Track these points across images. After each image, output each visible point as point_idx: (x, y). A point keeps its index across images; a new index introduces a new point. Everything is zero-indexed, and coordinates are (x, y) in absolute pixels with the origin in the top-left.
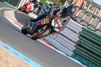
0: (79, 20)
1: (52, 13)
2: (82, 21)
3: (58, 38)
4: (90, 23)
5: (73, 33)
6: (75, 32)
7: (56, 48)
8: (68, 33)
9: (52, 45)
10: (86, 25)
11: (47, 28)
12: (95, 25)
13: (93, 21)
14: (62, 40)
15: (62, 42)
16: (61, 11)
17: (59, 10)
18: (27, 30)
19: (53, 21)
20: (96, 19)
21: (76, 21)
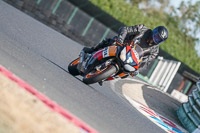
1: (122, 37)
11: (113, 64)
19: (124, 51)
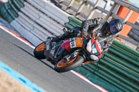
0: (64, 7)
1: (85, 30)
2: (69, 8)
3: (35, 30)
4: (79, 11)
5: (56, 24)
6: (58, 23)
7: (31, 43)
8: (48, 24)
9: (26, 40)
10: (75, 13)
12: (87, 14)
13: (84, 9)
14: (41, 33)
15: (40, 35)
16: (100, 27)
17: (97, 25)
18: (45, 54)
19: (90, 44)
20: (89, 6)
21: (60, 7)
